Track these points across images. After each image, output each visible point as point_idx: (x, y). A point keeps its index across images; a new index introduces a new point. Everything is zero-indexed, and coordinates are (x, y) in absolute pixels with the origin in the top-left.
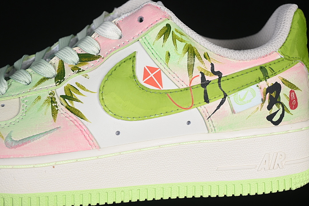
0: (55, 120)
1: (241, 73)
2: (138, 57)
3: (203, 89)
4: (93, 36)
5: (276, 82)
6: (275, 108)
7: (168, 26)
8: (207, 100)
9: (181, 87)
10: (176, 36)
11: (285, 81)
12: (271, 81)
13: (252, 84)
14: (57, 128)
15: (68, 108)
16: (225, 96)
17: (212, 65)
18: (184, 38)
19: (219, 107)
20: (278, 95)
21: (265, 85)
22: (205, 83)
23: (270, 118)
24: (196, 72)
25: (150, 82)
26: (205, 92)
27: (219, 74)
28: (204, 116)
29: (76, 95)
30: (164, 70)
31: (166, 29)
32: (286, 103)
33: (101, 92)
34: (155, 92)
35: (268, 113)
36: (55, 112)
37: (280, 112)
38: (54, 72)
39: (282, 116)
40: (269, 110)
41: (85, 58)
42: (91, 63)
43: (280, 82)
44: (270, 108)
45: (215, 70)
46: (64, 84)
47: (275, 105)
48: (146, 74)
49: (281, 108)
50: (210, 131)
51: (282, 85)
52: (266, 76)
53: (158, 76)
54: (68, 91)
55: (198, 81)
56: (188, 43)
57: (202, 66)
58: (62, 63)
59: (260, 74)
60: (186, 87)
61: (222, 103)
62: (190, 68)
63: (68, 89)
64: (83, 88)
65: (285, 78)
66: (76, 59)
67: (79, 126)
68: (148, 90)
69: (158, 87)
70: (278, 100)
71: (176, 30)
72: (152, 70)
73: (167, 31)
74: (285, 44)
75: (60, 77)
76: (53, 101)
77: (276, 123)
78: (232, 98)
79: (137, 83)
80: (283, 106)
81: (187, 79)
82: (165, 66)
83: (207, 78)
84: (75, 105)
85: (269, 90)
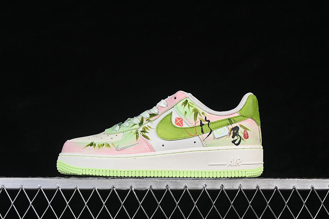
0: (137, 140)
1: (219, 121)
2: (173, 114)
3: (201, 127)
4: (156, 106)
5: (237, 126)
6: (236, 138)
7: (187, 101)
8: (202, 132)
9: (191, 126)
10: (190, 104)
11: (241, 126)
12: (234, 125)
13: (224, 125)
14: (138, 143)
15: (143, 135)
16: (211, 131)
17: (206, 117)
18: (193, 105)
19: (208, 136)
20: (237, 132)
21: (231, 127)
22: (202, 125)
23: (233, 142)
24: (198, 120)
25: (178, 124)
26: (202, 129)
27: (209, 121)
28: (201, 139)
29: (147, 130)
30: (183, 119)
31: (186, 102)
32: (242, 136)
33: (157, 128)
34: (180, 128)
35: (233, 140)
36: (137, 137)
37: (239, 139)
38: (139, 122)
39: (240, 141)
40: (233, 138)
41: (152, 115)
42: (154, 118)
43: (239, 126)
44: (233, 137)
45: (207, 120)
46: (143, 126)
47: (236, 136)
48: (176, 121)
49: (239, 138)
50: (205, 146)
51: (240, 127)
52: (231, 123)
53: (181, 122)
54: (144, 129)
55: (199, 124)
56: (195, 108)
57: (201, 118)
58: (142, 118)
59: (228, 122)
60: (193, 126)
61: (210, 134)
62: (195, 118)
63: (144, 128)
64: (150, 127)
65: (241, 124)
66: (149, 116)
67: (147, 143)
68: (176, 127)
69: (181, 126)
70: (237, 134)
71: (190, 102)
72: (179, 119)
73: (186, 103)
74: (242, 110)
75: (141, 123)
76: (137, 133)
77: (237, 145)
78: (214, 132)
79: (172, 124)
80: (240, 137)
81: (194, 123)
82: (184, 117)
83: (203, 123)
84: (146, 134)
85: (233, 129)
